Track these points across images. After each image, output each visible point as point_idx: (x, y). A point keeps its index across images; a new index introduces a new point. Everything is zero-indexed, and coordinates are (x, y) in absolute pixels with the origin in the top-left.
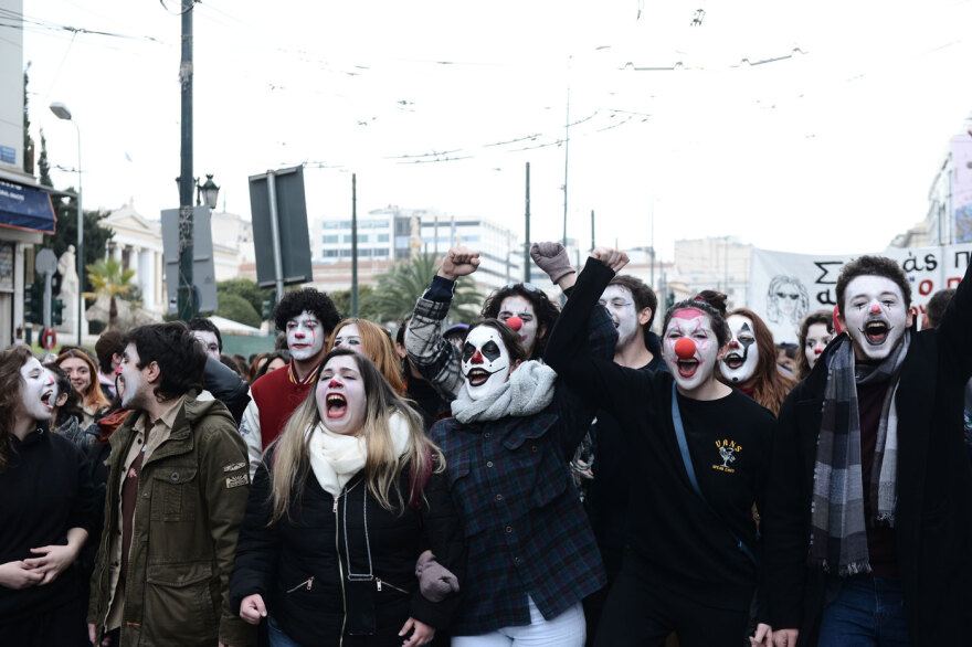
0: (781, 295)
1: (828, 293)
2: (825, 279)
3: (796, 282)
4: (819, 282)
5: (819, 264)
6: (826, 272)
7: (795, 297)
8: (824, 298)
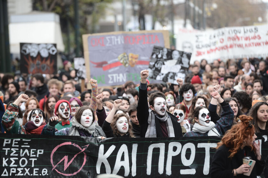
7: (189, 47)
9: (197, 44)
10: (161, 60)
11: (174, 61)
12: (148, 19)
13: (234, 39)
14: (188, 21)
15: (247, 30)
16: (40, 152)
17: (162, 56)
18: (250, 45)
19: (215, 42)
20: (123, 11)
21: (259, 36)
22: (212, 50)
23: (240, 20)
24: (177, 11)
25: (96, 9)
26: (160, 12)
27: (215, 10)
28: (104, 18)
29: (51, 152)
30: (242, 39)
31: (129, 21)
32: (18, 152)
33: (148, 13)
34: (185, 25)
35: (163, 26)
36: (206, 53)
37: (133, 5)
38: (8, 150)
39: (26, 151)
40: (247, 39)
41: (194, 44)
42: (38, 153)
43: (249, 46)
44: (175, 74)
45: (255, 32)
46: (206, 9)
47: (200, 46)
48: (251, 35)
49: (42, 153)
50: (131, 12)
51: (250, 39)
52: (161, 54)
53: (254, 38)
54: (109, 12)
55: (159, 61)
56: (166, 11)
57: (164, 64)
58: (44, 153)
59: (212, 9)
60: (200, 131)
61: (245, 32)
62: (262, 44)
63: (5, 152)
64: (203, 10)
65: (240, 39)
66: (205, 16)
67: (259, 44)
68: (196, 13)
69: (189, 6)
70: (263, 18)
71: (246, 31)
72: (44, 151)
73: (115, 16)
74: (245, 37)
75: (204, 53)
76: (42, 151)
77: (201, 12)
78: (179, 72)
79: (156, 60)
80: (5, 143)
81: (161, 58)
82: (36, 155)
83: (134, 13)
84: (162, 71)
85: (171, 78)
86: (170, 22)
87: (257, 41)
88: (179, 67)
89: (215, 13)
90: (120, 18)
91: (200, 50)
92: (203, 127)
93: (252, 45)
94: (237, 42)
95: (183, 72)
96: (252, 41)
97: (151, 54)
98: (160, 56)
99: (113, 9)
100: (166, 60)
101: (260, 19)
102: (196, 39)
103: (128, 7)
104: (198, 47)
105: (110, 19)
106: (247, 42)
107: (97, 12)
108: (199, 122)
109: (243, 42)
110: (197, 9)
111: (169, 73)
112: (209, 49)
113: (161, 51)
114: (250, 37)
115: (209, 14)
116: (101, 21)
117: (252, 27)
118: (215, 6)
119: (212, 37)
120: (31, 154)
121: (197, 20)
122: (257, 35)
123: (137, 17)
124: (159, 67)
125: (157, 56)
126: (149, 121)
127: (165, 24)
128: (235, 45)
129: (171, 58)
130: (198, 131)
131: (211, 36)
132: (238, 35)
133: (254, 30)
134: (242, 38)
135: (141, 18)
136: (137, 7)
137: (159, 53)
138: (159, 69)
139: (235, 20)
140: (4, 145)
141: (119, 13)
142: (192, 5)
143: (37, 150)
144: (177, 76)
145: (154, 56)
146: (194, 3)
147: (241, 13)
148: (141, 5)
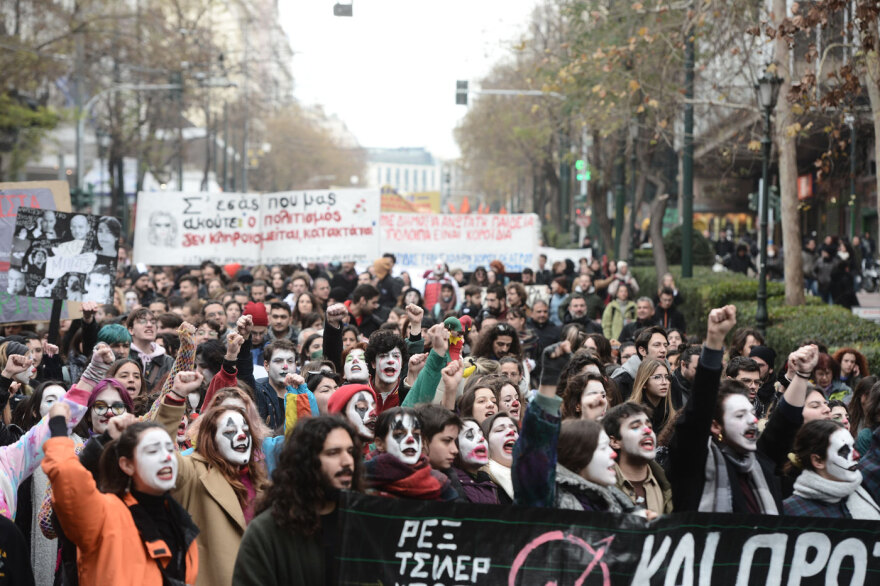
0: (158, 225)
1: (191, 221)
2: (191, 210)
3: (168, 215)
4: (185, 212)
5: (186, 200)
6: (190, 205)
7: (168, 225)
8: (188, 224)
9: (187, 217)
10: (43, 242)
11: (78, 244)
12: (130, 165)
13: (279, 219)
14: (212, 175)
15: (312, 200)
16: (481, 565)
17: (44, 233)
18: (315, 234)
19: (233, 220)
20: (77, 148)
21: (336, 213)
22: (225, 237)
23: (316, 178)
24: (190, 152)
25: (21, 139)
26: (153, 154)
27: (266, 154)
28: (37, 160)
29: (509, 570)
30: (297, 221)
31: (89, 168)
32: (428, 567)
33: (129, 153)
34: (205, 181)
35: (161, 182)
36: (207, 239)
37: (98, 135)
38: (408, 560)
39: (448, 561)
40: (309, 218)
41: (181, 219)
42: (476, 570)
43: (314, 236)
44: (82, 278)
45: (331, 204)
46: (249, 153)
47: (195, 224)
48: (321, 210)
49: (485, 570)
50: (94, 150)
51: (316, 220)
52: (40, 227)
53: (327, 217)
54: (47, 147)
55: (38, 246)
56: (167, 153)
57: (51, 254)
58: (491, 570)
59: (261, 153)
60: (826, 497)
61: (306, 203)
62: (343, 232)
63: (399, 566)
64: (243, 155)
65: (294, 218)
66: (247, 166)
67: (335, 232)
68: (229, 160)
69: (215, 143)
70: (360, 176)
71: (309, 200)
72: (492, 563)
73: (61, 157)
74: (306, 213)
75: (203, 241)
76: (487, 561)
77: (238, 157)
78: (93, 272)
79: (28, 245)
80: (405, 534)
81: (39, 239)
82: (470, 577)
83: (101, 152)
84: (49, 274)
85: (74, 289)
86: (175, 175)
87: (332, 224)
88: (92, 257)
89: (265, 161)
90: (70, 161)
91: (193, 232)
92: (836, 486)
93: (320, 232)
94: (285, 226)
95: (104, 271)
96: (322, 224)
97: (13, 231)
98: (37, 233)
99: (57, 142)
100: (55, 242)
101: (354, 179)
102: (185, 205)
103: (89, 138)
104: (188, 225)
105: (49, 161)
106: (310, 226)
107: (23, 146)
108: (825, 469)
109: (300, 226)
110: (230, 151)
111: (68, 275)
112: (214, 231)
113: (40, 220)
114: (318, 216)
115: (255, 163)
116: (31, 164)
117: (325, 193)
118: (266, 147)
119: (225, 206)
120: (458, 572)
121: (229, 175)
122: (332, 210)
123: (106, 162)
124: (39, 263)
125: (30, 233)
126: (709, 471)
127: (165, 178)
128: (282, 232)
129: (69, 237)
130: (820, 497)
131: (220, 203)
132: (291, 210)
133: (326, 199)
134: (297, 215)
135: (116, 165)
136: (106, 141)
137: (36, 227)
138: (40, 267)
139: (306, 177)
140: (401, 543)
141: (69, 152)
142: (220, 143)
143: (471, 561)
144: (89, 281)
145: (23, 235)
146: (225, 138)
147: (317, 165)
148: (115, 137)
